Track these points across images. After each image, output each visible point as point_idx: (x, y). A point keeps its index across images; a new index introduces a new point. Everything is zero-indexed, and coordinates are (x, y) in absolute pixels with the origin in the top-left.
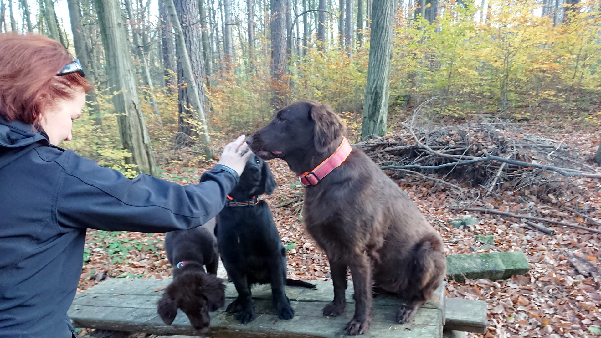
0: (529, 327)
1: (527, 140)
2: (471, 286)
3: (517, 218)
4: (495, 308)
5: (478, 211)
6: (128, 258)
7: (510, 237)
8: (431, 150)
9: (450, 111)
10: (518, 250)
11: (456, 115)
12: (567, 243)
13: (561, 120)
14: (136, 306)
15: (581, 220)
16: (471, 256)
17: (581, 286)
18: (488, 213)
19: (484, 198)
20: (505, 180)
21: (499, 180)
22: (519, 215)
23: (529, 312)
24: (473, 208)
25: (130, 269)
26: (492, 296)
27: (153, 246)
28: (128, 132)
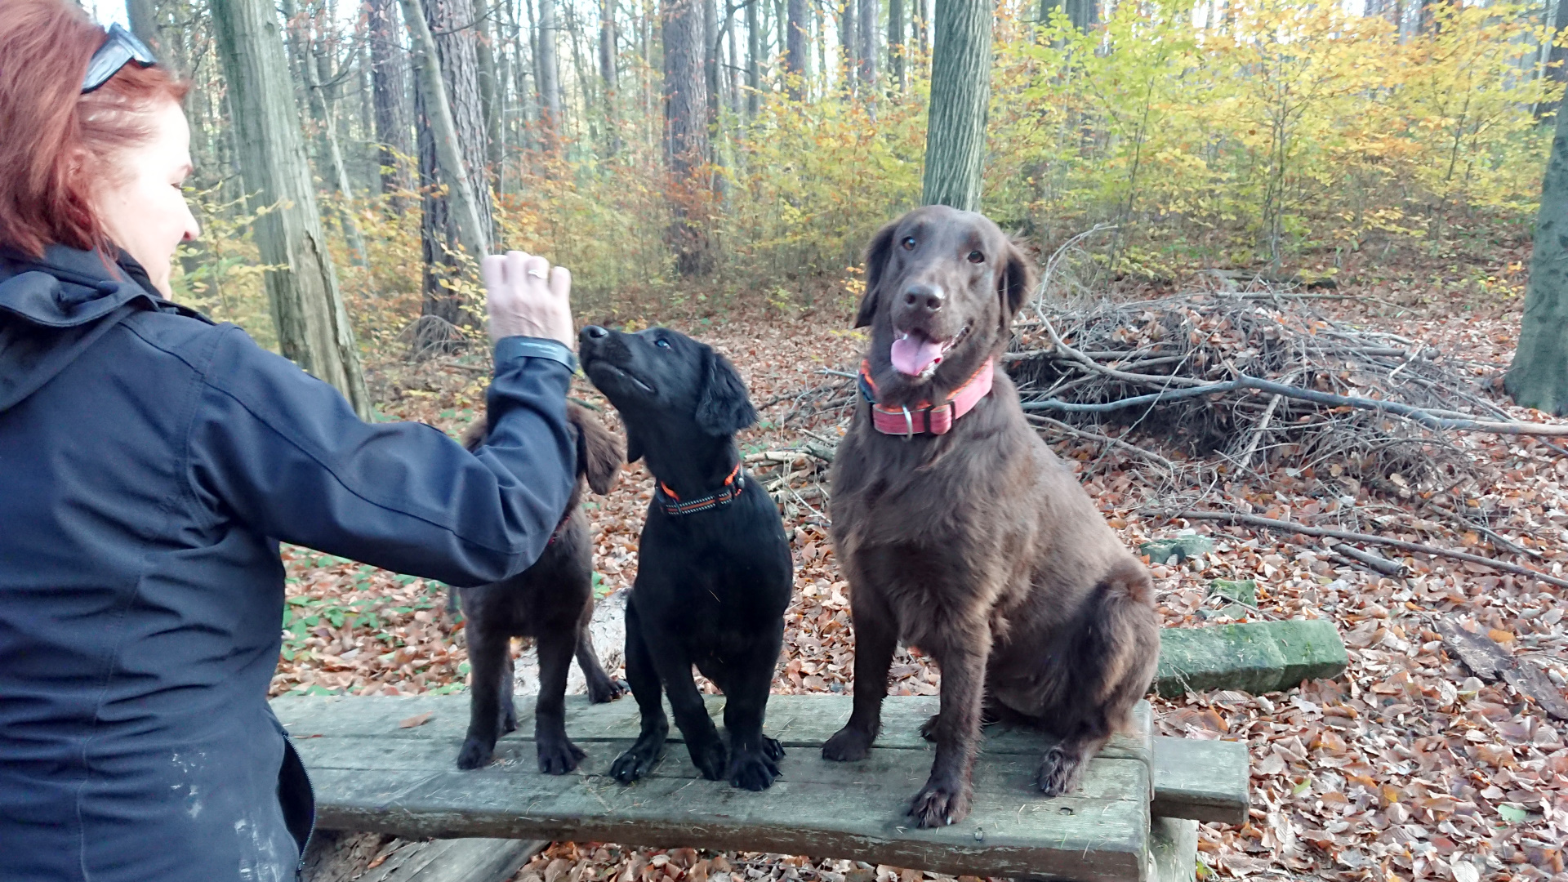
0: (1349, 810)
1: (1334, 337)
2: (1201, 707)
3: (1311, 535)
4: (1263, 763)
5: (1211, 518)
6: (310, 647)
7: (1296, 585)
8: (1091, 362)
9: (1133, 261)
10: (1315, 618)
11: (1151, 274)
12: (1438, 597)
13: (1418, 287)
14: (356, 765)
15: (1474, 539)
16: (1200, 631)
17: (1476, 705)
18: (1239, 523)
19: (1226, 487)
20: (1279, 438)
21: (1264, 439)
22: (1317, 528)
23: (1350, 770)
24: (1200, 512)
25: (316, 675)
26: (1254, 733)
27: (373, 616)
28: (296, 313)
